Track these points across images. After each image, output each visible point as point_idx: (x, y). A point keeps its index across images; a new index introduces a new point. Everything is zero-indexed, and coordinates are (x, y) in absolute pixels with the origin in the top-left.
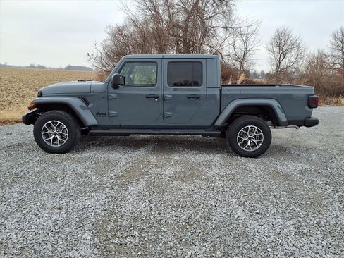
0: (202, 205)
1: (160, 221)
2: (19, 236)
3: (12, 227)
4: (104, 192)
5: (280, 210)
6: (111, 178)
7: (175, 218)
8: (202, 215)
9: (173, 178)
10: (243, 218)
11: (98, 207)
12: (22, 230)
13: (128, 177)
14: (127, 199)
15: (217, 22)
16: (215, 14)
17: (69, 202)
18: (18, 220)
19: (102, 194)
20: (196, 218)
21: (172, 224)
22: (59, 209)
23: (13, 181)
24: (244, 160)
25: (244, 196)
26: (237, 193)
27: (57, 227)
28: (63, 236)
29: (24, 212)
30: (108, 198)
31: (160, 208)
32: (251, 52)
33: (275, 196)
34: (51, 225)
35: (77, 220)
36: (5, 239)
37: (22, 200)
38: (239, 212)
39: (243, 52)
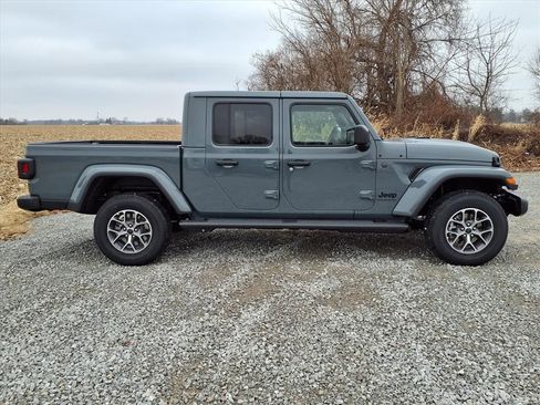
0: (358, 352)
1: (275, 377)
2: (53, 385)
3: (49, 370)
4: (201, 319)
5: (509, 371)
6: (219, 296)
7: (302, 375)
8: (353, 371)
9: (319, 300)
10: (428, 383)
11: (183, 345)
12: (61, 375)
13: (247, 295)
14: (234, 333)
15: (435, 32)
16: (431, 19)
17: (143, 334)
18: (61, 359)
19: (196, 323)
20: (341, 376)
21: (294, 385)
22: (124, 344)
23: (77, 296)
24: (457, 269)
25: (442, 339)
26: (430, 334)
27: (110, 376)
28: (114, 392)
29: (74, 346)
30: (203, 329)
31: (282, 354)
32: (501, 78)
33: (503, 342)
34: (103, 371)
35: (145, 365)
36: (32, 389)
37: (78, 327)
38: (425, 372)
39: (485, 79)
